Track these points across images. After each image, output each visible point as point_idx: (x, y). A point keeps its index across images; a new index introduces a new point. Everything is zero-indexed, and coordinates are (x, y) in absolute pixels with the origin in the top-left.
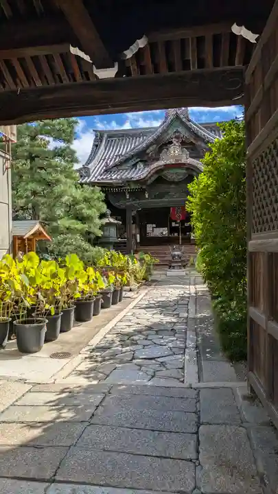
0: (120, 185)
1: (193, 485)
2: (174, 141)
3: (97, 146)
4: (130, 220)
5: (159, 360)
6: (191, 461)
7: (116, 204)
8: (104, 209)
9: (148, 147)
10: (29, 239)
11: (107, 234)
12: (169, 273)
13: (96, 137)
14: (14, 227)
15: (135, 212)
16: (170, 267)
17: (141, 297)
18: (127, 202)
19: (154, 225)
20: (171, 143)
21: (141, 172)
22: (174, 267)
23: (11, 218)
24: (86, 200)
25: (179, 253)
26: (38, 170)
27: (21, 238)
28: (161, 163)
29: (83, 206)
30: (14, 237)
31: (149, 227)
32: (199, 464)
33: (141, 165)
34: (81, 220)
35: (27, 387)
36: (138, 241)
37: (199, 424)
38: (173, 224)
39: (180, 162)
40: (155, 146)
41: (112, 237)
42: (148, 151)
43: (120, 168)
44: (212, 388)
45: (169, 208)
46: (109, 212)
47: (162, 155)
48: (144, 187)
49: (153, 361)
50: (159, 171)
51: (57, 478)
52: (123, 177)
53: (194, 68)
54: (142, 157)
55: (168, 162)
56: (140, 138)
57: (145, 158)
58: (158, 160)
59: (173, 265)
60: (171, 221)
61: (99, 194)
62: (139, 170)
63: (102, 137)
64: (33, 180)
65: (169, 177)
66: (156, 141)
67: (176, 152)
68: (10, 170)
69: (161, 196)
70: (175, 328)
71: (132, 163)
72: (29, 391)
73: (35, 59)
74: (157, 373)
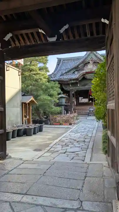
0: (67, 81)
1: (78, 198)
2: (91, 62)
3: (58, 64)
4: (71, 95)
5: (76, 153)
6: (79, 190)
7: (66, 89)
8: (60, 91)
9: (79, 65)
10: (29, 104)
11: (61, 101)
12: (88, 118)
13: (58, 61)
14: (22, 99)
15: (74, 92)
16: (89, 115)
17: (74, 127)
18: (70, 88)
19: (82, 98)
20: (89, 63)
21: (76, 75)
22: (90, 115)
23: (21, 96)
24: (52, 88)
25: (93, 109)
26: (33, 76)
27: (25, 103)
28: (84, 71)
29: (51, 90)
30: (22, 103)
31: (80, 98)
32: (82, 191)
33: (76, 73)
34: (50, 96)
35: (22, 162)
36: (75, 104)
37: (85, 177)
38: (91, 97)
39: (92, 71)
40: (82, 64)
41: (63, 103)
42: (79, 66)
43: (67, 73)
44: (95, 164)
45: (89, 90)
46: (62, 92)
47: (85, 68)
48: (77, 82)
49: (74, 153)
50: (84, 75)
51: (28, 193)
52: (69, 77)
53: (89, 36)
54: (77, 69)
55: (88, 71)
56: (76, 61)
57: (78, 69)
58: (83, 70)
59: (90, 114)
60: (90, 96)
61: (57, 85)
62: (76, 74)
63: (60, 61)
64: (30, 80)
65: (88, 77)
66: (83, 62)
67: (91, 67)
68: (21, 76)
69: (85, 85)
70: (85, 140)
71: (72, 72)
72: (23, 163)
73: (27, 34)
74: (74, 158)
